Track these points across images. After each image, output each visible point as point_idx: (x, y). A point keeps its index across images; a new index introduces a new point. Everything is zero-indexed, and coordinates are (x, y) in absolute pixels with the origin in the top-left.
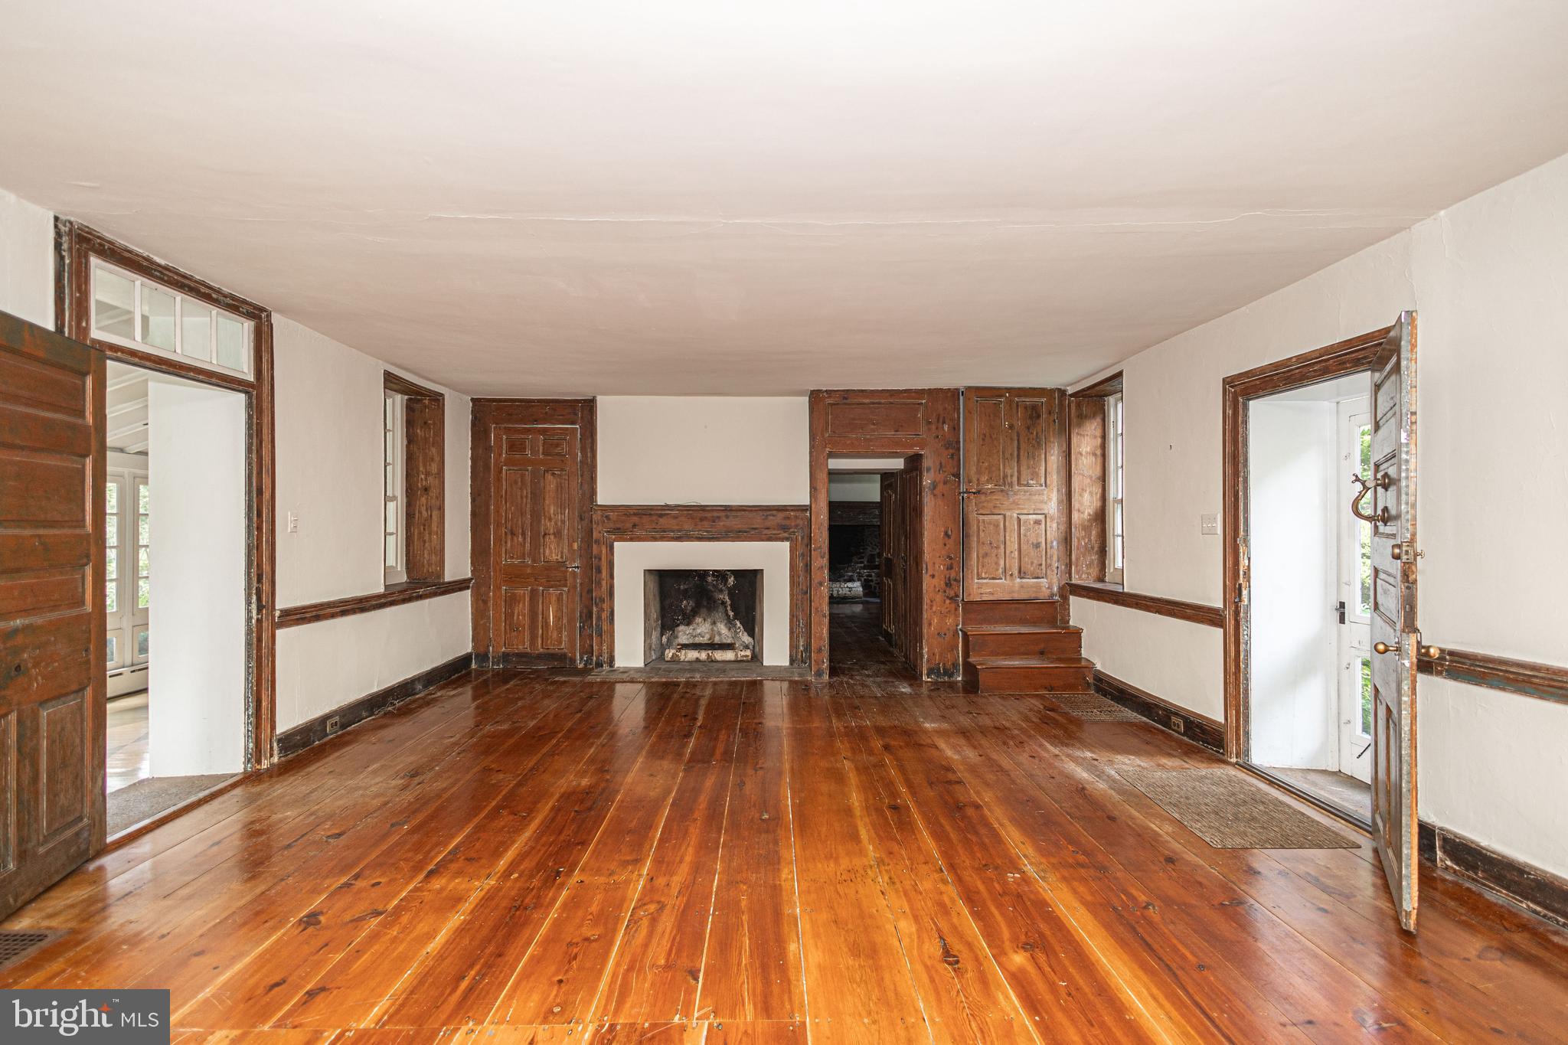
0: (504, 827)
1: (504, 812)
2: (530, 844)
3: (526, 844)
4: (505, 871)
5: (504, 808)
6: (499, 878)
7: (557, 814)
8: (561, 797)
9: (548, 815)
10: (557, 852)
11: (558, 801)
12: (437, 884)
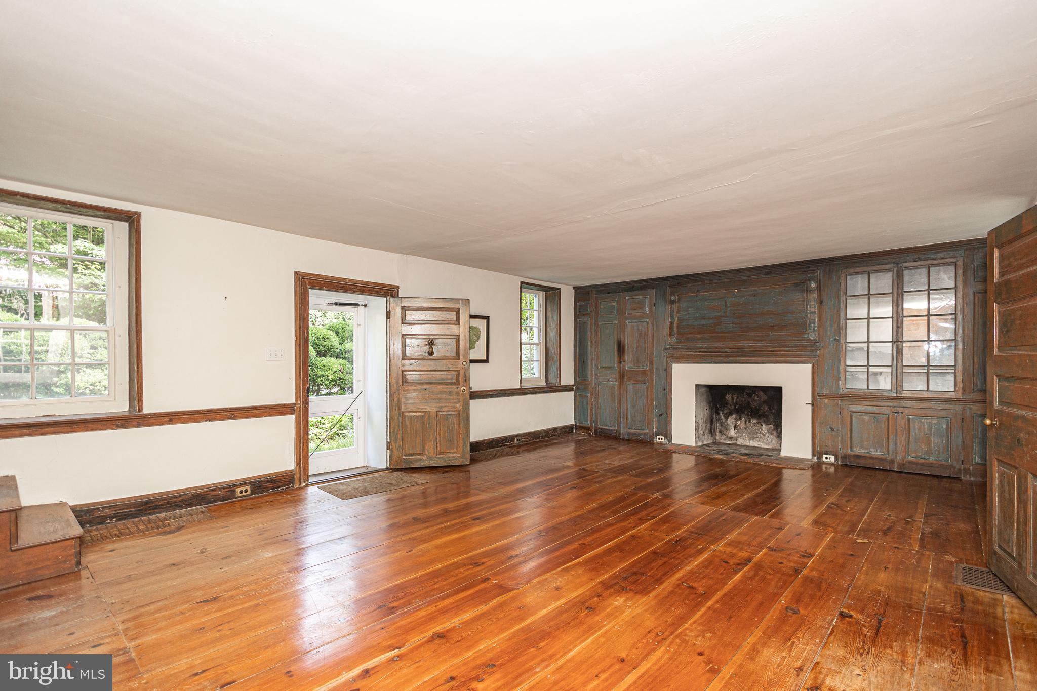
0: (703, 578)
1: (701, 590)
2: (687, 562)
3: (689, 562)
4: (705, 551)
5: (701, 595)
6: (709, 548)
7: (661, 578)
8: (650, 592)
9: (667, 579)
10: (672, 552)
11: (654, 589)
12: (744, 554)
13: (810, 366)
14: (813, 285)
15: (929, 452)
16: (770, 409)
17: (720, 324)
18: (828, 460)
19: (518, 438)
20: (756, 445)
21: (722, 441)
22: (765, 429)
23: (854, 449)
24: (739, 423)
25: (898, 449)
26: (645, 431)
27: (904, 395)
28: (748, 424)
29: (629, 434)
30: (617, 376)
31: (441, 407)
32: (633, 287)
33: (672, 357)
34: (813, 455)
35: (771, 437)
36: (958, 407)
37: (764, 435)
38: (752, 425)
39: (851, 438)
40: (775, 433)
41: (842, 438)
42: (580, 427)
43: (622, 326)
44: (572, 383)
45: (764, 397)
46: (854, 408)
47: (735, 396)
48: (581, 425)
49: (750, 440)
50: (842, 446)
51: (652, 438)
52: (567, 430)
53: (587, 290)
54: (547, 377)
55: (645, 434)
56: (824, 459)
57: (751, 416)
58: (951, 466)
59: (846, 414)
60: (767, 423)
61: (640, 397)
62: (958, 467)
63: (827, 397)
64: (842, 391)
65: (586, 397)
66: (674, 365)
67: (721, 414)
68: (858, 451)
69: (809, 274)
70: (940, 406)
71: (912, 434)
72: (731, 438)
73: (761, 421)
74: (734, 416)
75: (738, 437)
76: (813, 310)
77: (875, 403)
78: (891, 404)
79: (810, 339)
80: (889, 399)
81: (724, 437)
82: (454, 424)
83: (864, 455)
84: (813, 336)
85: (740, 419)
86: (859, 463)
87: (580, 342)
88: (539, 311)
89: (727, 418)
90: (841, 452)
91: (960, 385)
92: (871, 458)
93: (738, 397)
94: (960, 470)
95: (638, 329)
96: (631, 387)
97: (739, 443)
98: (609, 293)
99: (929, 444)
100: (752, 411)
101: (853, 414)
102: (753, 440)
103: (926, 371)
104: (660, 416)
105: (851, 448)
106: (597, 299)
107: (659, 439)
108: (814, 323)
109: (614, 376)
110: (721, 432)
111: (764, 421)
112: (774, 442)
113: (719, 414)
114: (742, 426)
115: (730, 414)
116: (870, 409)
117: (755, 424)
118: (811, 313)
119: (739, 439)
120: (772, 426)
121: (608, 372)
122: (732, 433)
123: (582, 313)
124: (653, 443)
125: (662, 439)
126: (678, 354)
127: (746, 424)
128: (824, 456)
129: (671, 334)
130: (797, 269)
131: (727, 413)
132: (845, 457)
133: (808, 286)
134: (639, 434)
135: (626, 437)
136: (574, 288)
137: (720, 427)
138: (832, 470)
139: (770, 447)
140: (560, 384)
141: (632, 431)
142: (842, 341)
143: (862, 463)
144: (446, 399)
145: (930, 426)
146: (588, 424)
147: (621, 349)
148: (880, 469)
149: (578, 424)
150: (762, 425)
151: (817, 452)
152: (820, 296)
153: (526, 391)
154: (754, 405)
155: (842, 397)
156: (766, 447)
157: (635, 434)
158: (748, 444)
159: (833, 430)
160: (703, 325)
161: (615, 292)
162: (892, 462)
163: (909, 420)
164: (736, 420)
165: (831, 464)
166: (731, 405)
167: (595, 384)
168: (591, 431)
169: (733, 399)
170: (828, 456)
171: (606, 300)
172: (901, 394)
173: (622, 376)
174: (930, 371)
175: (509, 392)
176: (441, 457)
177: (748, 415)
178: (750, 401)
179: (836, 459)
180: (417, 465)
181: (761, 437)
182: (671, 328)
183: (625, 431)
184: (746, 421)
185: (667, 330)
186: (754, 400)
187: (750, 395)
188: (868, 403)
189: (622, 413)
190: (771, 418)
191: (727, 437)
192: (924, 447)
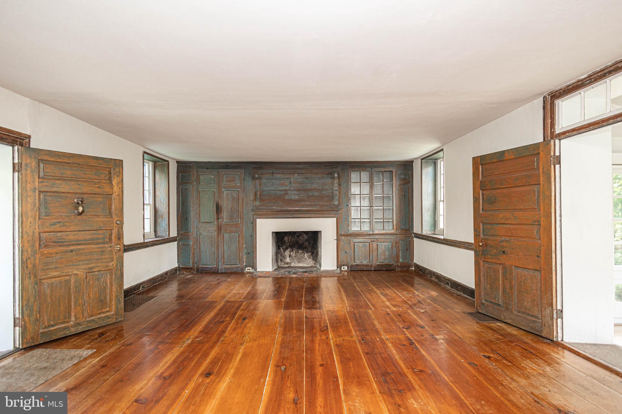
13: (335, 219)
14: (336, 175)
15: (385, 259)
16: (309, 244)
17: (287, 194)
18: (344, 269)
19: (143, 285)
20: (302, 266)
21: (282, 266)
22: (306, 255)
23: (356, 262)
24: (292, 253)
25: (374, 259)
26: (238, 266)
27: (375, 233)
28: (297, 254)
29: (226, 269)
30: (216, 228)
31: (92, 268)
32: (227, 166)
33: (257, 214)
34: (338, 267)
35: (309, 260)
36: (395, 237)
37: (306, 259)
38: (299, 254)
39: (354, 256)
40: (311, 257)
41: (350, 257)
42: (183, 268)
43: (220, 193)
44: (176, 235)
45: (306, 237)
46: (355, 240)
47: (290, 238)
48: (184, 266)
49: (298, 263)
50: (351, 261)
51: (243, 269)
52: (174, 272)
53: (190, 165)
54: (155, 231)
55: (238, 267)
56: (342, 269)
57: (299, 249)
58: (392, 264)
59: (352, 244)
60: (307, 252)
61: (234, 242)
62: (395, 265)
63: (344, 235)
64: (350, 232)
65: (188, 245)
66: (258, 220)
67: (281, 249)
68: (358, 262)
69: (334, 169)
70: (388, 237)
71: (379, 251)
72: (287, 263)
73: (305, 251)
74: (289, 250)
75: (291, 262)
76: (336, 189)
77: (364, 237)
78: (370, 238)
79: (335, 205)
80: (370, 235)
81: (283, 263)
82: (106, 283)
83: (360, 264)
84: (336, 203)
85: (293, 251)
86: (358, 269)
87: (183, 204)
88: (149, 178)
89: (285, 251)
90: (350, 265)
91: (395, 227)
92: (363, 265)
93: (291, 238)
94: (395, 266)
95: (232, 196)
96: (226, 236)
97: (292, 266)
98: (208, 169)
99: (385, 256)
100: (299, 246)
101: (355, 243)
102: (300, 263)
103: (383, 220)
104: (248, 254)
105: (354, 261)
106: (197, 172)
107: (248, 269)
108: (337, 196)
109: (213, 228)
110: (281, 260)
111: (306, 251)
112: (311, 262)
113: (280, 249)
114: (294, 255)
115: (287, 249)
116: (362, 240)
117: (301, 254)
118: (335, 190)
119: (292, 263)
120: (310, 253)
121: (208, 225)
122: (288, 260)
123: (184, 181)
124: (243, 273)
125: (250, 269)
126: (261, 213)
127: (296, 254)
128: (342, 267)
129: (255, 199)
130: (328, 165)
131: (285, 248)
132: (352, 266)
133: (334, 175)
134: (234, 268)
135: (223, 271)
136: (177, 162)
137: (281, 257)
138: (346, 274)
139: (309, 266)
140: (169, 236)
141: (228, 266)
142: (350, 206)
143: (359, 268)
144: (97, 259)
145: (385, 246)
146: (191, 265)
147: (218, 209)
148: (366, 270)
149: (181, 266)
150: (305, 254)
151: (339, 266)
152: (339, 181)
153: (148, 244)
154: (300, 242)
155: (350, 235)
156: (307, 266)
157: (231, 268)
158: (297, 266)
159: (346, 253)
160: (277, 195)
161: (213, 168)
162: (371, 266)
163: (377, 244)
164: (290, 252)
165: (345, 271)
166: (287, 243)
167: (197, 235)
168: (194, 270)
169: (288, 240)
170: (344, 267)
171: (205, 173)
172: (374, 232)
173: (219, 229)
174: (385, 220)
175: (136, 246)
176: (91, 320)
177: (297, 248)
178: (298, 240)
179: (348, 268)
180: (61, 335)
181: (304, 261)
182: (255, 195)
183: (222, 267)
184: (296, 252)
185: (252, 197)
186: (301, 240)
187: (298, 237)
188: (361, 238)
189: (220, 254)
190: (310, 249)
191: (285, 263)
192: (383, 257)
